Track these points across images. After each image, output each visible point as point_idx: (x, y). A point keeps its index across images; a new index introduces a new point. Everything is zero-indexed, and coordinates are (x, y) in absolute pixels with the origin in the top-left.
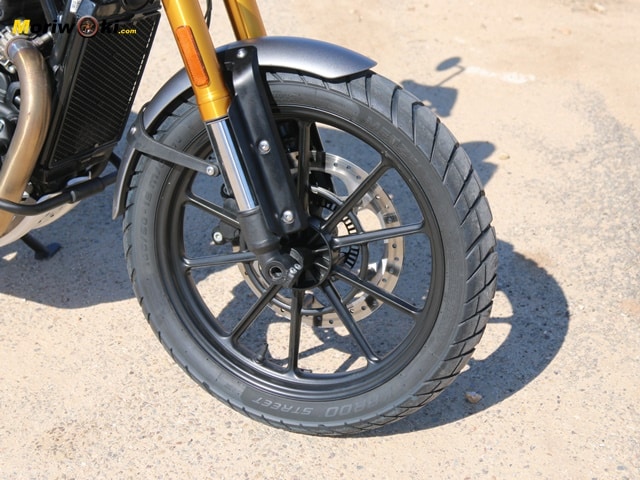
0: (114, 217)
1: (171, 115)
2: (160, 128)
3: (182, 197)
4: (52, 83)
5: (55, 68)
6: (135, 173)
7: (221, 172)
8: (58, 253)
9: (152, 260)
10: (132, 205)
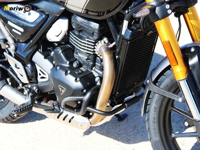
0: (142, 116)
1: (163, 75)
2: (159, 81)
3: (170, 108)
4: (115, 63)
5: (117, 57)
6: (149, 98)
7: (185, 101)
8: (126, 118)
9: (158, 134)
10: (149, 111)
